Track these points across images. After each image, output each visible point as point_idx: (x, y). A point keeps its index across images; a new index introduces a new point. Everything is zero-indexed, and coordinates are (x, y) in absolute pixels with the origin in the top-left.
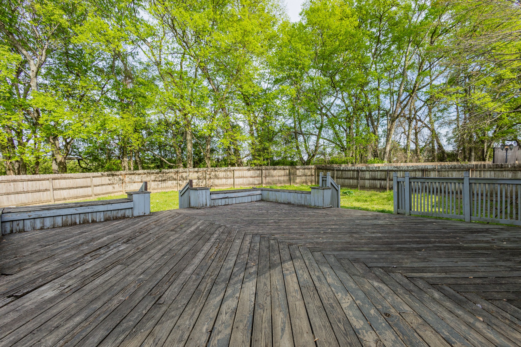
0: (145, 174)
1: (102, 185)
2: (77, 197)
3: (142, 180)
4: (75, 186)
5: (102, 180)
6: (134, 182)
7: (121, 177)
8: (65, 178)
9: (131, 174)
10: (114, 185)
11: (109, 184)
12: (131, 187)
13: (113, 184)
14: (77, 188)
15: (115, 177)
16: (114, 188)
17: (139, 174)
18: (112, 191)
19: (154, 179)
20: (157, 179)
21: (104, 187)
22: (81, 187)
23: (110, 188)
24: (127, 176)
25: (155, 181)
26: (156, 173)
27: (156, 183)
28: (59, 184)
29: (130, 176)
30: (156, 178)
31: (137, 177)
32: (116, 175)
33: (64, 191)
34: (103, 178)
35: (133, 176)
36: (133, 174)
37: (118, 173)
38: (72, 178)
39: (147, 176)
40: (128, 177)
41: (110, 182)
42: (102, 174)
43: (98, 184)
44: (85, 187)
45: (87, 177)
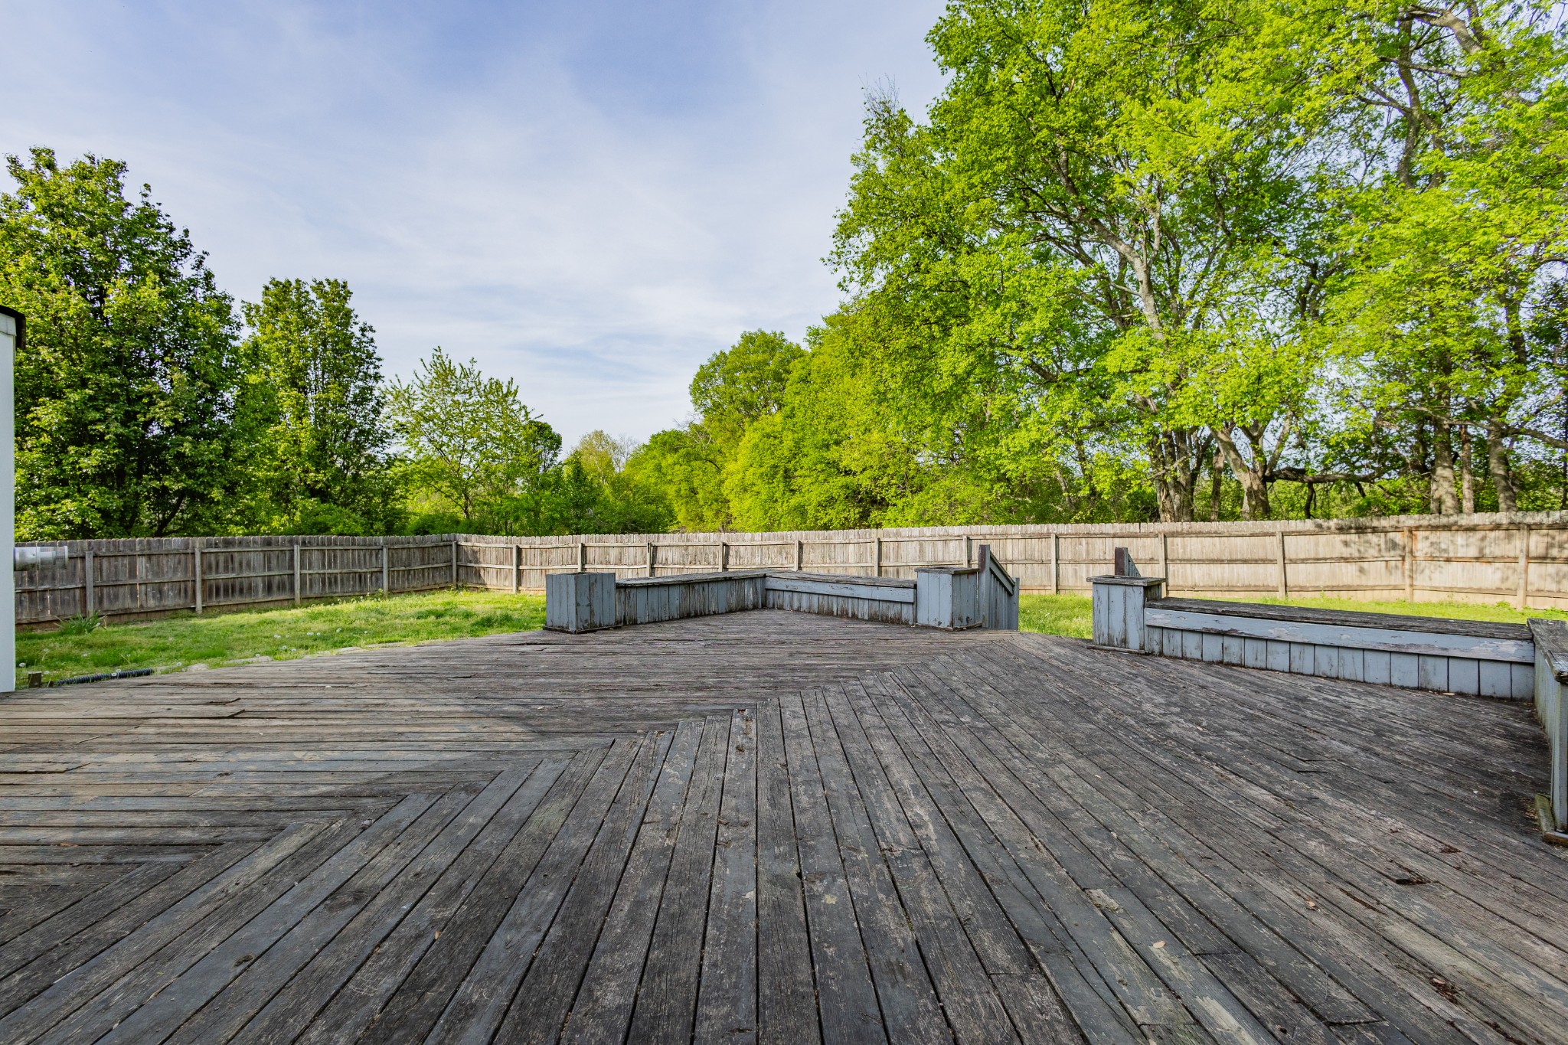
0: (1497, 527)
1: (1317, 560)
2: (1230, 589)
3: (1481, 550)
4: (1226, 556)
5: (1317, 544)
6: (1448, 560)
7: (1398, 538)
8: (1199, 534)
9: (1434, 528)
10: (1365, 565)
11: (1345, 560)
12: (1436, 576)
13: (1361, 559)
14: (1231, 561)
15: (1373, 538)
16: (1362, 570)
17: (1473, 529)
18: (1356, 582)
19: (1541, 551)
20: (1554, 552)
21: (1325, 567)
22: (1245, 561)
23: (1348, 573)
24: (1420, 534)
25: (1543, 559)
26: (1551, 527)
27: (1551, 568)
28: (1184, 547)
29: (1434, 536)
30: (1550, 546)
31: (1460, 538)
32: (1375, 530)
33: (1195, 567)
34: (1322, 539)
35: (1444, 537)
36: (1447, 528)
37: (1384, 522)
38: (1218, 535)
39: (1509, 538)
40: (1427, 538)
41: (1346, 552)
42: (1320, 526)
43: (1302, 556)
44: (1256, 561)
45: (1266, 535)
